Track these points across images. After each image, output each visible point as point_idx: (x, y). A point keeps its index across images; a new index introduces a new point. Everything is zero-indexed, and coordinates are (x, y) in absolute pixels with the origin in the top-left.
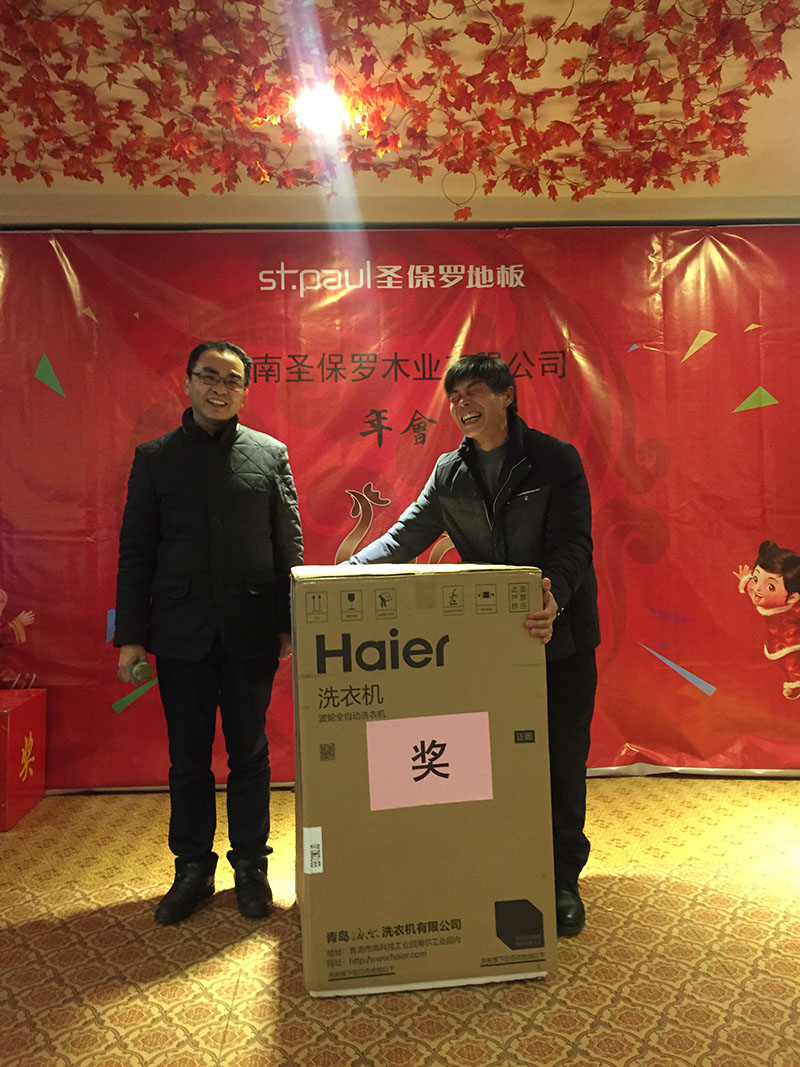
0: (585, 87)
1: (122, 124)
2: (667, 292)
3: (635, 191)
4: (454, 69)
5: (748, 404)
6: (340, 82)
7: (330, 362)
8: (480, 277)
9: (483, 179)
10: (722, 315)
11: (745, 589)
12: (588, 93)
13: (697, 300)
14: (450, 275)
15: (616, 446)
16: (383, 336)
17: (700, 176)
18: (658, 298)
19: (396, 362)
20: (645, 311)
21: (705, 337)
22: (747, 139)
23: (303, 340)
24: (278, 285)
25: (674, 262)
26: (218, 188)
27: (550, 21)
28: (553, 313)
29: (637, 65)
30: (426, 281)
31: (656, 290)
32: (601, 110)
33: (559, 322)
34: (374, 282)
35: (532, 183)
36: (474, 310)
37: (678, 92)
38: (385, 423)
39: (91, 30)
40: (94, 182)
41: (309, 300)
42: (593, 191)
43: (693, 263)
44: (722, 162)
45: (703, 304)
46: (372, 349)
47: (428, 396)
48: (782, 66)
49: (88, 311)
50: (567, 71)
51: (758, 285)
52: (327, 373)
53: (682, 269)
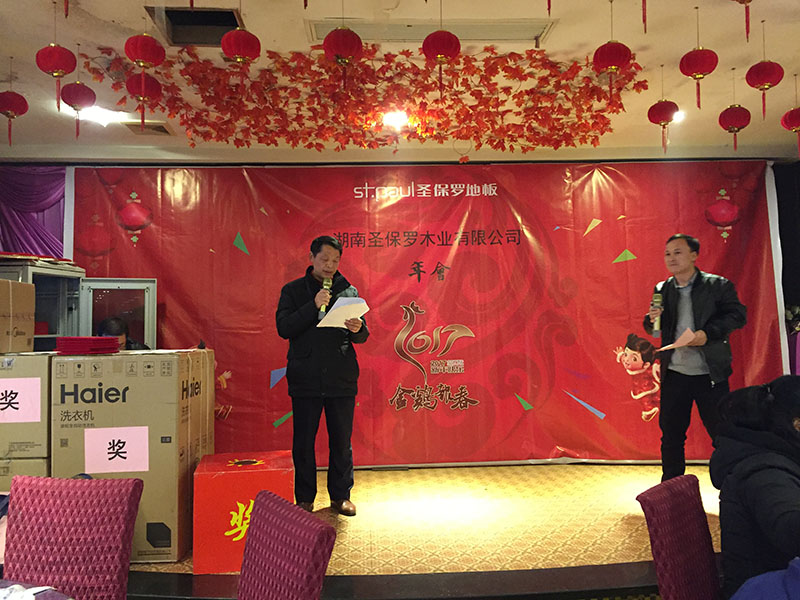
0: (526, 110)
1: (294, 123)
2: (574, 198)
3: (556, 148)
4: (464, 106)
5: (619, 259)
6: (409, 111)
7: (392, 236)
8: (473, 191)
9: (475, 144)
10: (605, 213)
11: (620, 360)
12: (529, 113)
13: (591, 202)
14: (457, 189)
15: (548, 281)
16: (421, 221)
17: (589, 141)
18: (570, 201)
19: (428, 236)
20: (563, 208)
21: (596, 222)
22: (611, 126)
23: (377, 225)
24: (364, 196)
25: (579, 181)
26: (337, 149)
27: (511, 88)
28: (513, 210)
29: (552, 102)
30: (444, 192)
31: (568, 198)
32: (536, 119)
33: (516, 214)
34: (416, 193)
35: (501, 145)
36: (470, 208)
37: (574, 112)
38: (422, 269)
39: (296, 93)
40: (272, 145)
41: (381, 203)
42: (533, 149)
43: (589, 183)
44: (600, 136)
45: (594, 204)
46: (415, 229)
47: (445, 254)
48: (621, 106)
49: (262, 210)
50: (519, 105)
51: (623, 195)
52: (391, 242)
53: (583, 186)
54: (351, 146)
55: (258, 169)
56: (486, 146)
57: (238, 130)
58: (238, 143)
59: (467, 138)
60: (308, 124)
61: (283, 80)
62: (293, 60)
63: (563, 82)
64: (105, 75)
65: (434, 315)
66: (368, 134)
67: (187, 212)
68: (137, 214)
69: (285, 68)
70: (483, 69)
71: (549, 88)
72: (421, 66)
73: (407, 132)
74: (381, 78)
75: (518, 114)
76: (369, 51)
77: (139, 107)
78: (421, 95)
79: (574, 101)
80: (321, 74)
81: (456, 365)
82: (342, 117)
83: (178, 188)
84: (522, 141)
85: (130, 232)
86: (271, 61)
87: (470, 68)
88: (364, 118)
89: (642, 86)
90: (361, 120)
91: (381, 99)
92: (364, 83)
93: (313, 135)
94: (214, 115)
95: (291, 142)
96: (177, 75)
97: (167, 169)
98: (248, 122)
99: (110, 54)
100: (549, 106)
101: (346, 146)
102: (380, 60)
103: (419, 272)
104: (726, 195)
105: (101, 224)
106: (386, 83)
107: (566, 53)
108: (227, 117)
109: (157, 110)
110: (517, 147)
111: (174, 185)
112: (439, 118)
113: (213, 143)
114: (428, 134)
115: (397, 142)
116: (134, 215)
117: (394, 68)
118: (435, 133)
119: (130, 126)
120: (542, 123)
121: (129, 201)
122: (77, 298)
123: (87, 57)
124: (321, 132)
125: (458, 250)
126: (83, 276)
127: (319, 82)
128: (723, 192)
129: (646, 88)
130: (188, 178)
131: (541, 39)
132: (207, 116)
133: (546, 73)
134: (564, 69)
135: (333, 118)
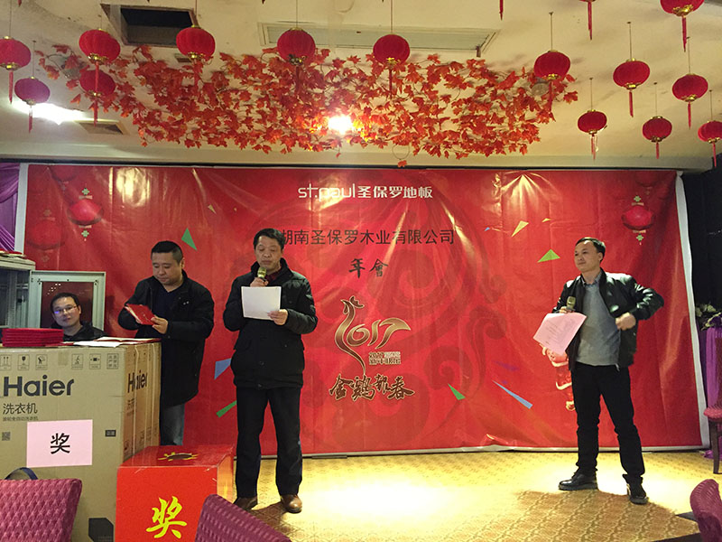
0: (463, 118)
1: (244, 125)
2: (503, 202)
3: (487, 155)
4: (406, 112)
5: (544, 259)
6: (353, 116)
7: (334, 234)
8: (410, 193)
9: (413, 149)
10: (531, 216)
11: (546, 352)
12: (465, 121)
13: (519, 206)
14: (395, 191)
15: (479, 278)
16: (361, 220)
17: (518, 149)
18: (499, 204)
19: (367, 235)
20: (492, 211)
21: (523, 225)
22: (539, 136)
23: (320, 223)
24: (308, 195)
25: (506, 188)
26: (284, 151)
27: (450, 96)
28: (447, 211)
29: (487, 111)
30: (383, 194)
31: (497, 201)
32: (471, 126)
33: (450, 216)
34: (356, 194)
35: (437, 151)
36: (407, 209)
37: (506, 120)
38: (361, 265)
39: (246, 95)
40: (222, 147)
41: (323, 203)
42: (466, 155)
43: (516, 188)
44: (528, 145)
45: (521, 207)
46: (355, 228)
47: (383, 252)
48: (551, 116)
49: (211, 207)
50: (456, 112)
51: (548, 199)
52: (332, 240)
53: (511, 190)
54: (297, 149)
55: (207, 169)
56: (423, 152)
57: (189, 131)
58: (189, 143)
59: (406, 143)
60: (257, 126)
61: (235, 82)
62: (245, 62)
63: (499, 92)
64: (60, 73)
65: (372, 309)
66: (314, 138)
67: (137, 208)
68: (89, 210)
69: (237, 71)
70: (426, 76)
71: (486, 97)
72: (368, 72)
73: (350, 136)
74: (329, 83)
75: (455, 121)
76: (319, 56)
77: (92, 106)
78: (366, 101)
79: (508, 110)
80: (272, 77)
81: (393, 356)
82: (290, 120)
83: (129, 186)
84: (457, 148)
85: (80, 227)
86: (223, 63)
87: (414, 76)
88: (310, 122)
89: (572, 97)
90: (308, 124)
91: (327, 104)
92: (313, 87)
93: (261, 137)
94: (166, 116)
95: (240, 144)
96: (131, 75)
97: (119, 168)
98: (200, 123)
99: (65, 52)
100: (484, 114)
101: (292, 148)
102: (329, 65)
103: (359, 269)
104: (640, 201)
105: (53, 219)
106: (333, 88)
107: (504, 64)
108: (179, 117)
109: (111, 109)
110: (451, 153)
111: (125, 182)
112: (382, 122)
113: (165, 143)
114: (370, 139)
115: (340, 146)
116: (85, 211)
117: (341, 73)
118: (376, 137)
119: (84, 124)
120: (476, 131)
121: (81, 197)
122: (27, 290)
123: (42, 55)
124: (269, 135)
125: (396, 247)
126: (33, 268)
127: (269, 85)
128: (637, 199)
129: (576, 99)
130: (139, 175)
131: (482, 49)
132: (159, 116)
133: (483, 82)
134: (500, 79)
135: (281, 121)
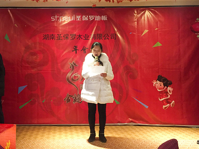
2: (138, 21)
3: (131, 1)
5: (155, 46)
7: (66, 36)
8: (98, 18)
10: (150, 27)
13: (145, 23)
15: (127, 54)
16: (77, 30)
19: (80, 36)
20: (133, 26)
21: (146, 31)
23: (60, 31)
24: (55, 20)
30: (86, 19)
31: (135, 21)
34: (75, 19)
36: (96, 25)
42: (122, 1)
43: (144, 15)
46: (75, 33)
47: (86, 43)
49: (16, 25)
51: (157, 20)
52: (65, 38)
53: (141, 16)
55: (14, 9)
65: (81, 67)
103: (76, 50)
110: (115, 1)
125: (92, 41)
128: (198, 19)
